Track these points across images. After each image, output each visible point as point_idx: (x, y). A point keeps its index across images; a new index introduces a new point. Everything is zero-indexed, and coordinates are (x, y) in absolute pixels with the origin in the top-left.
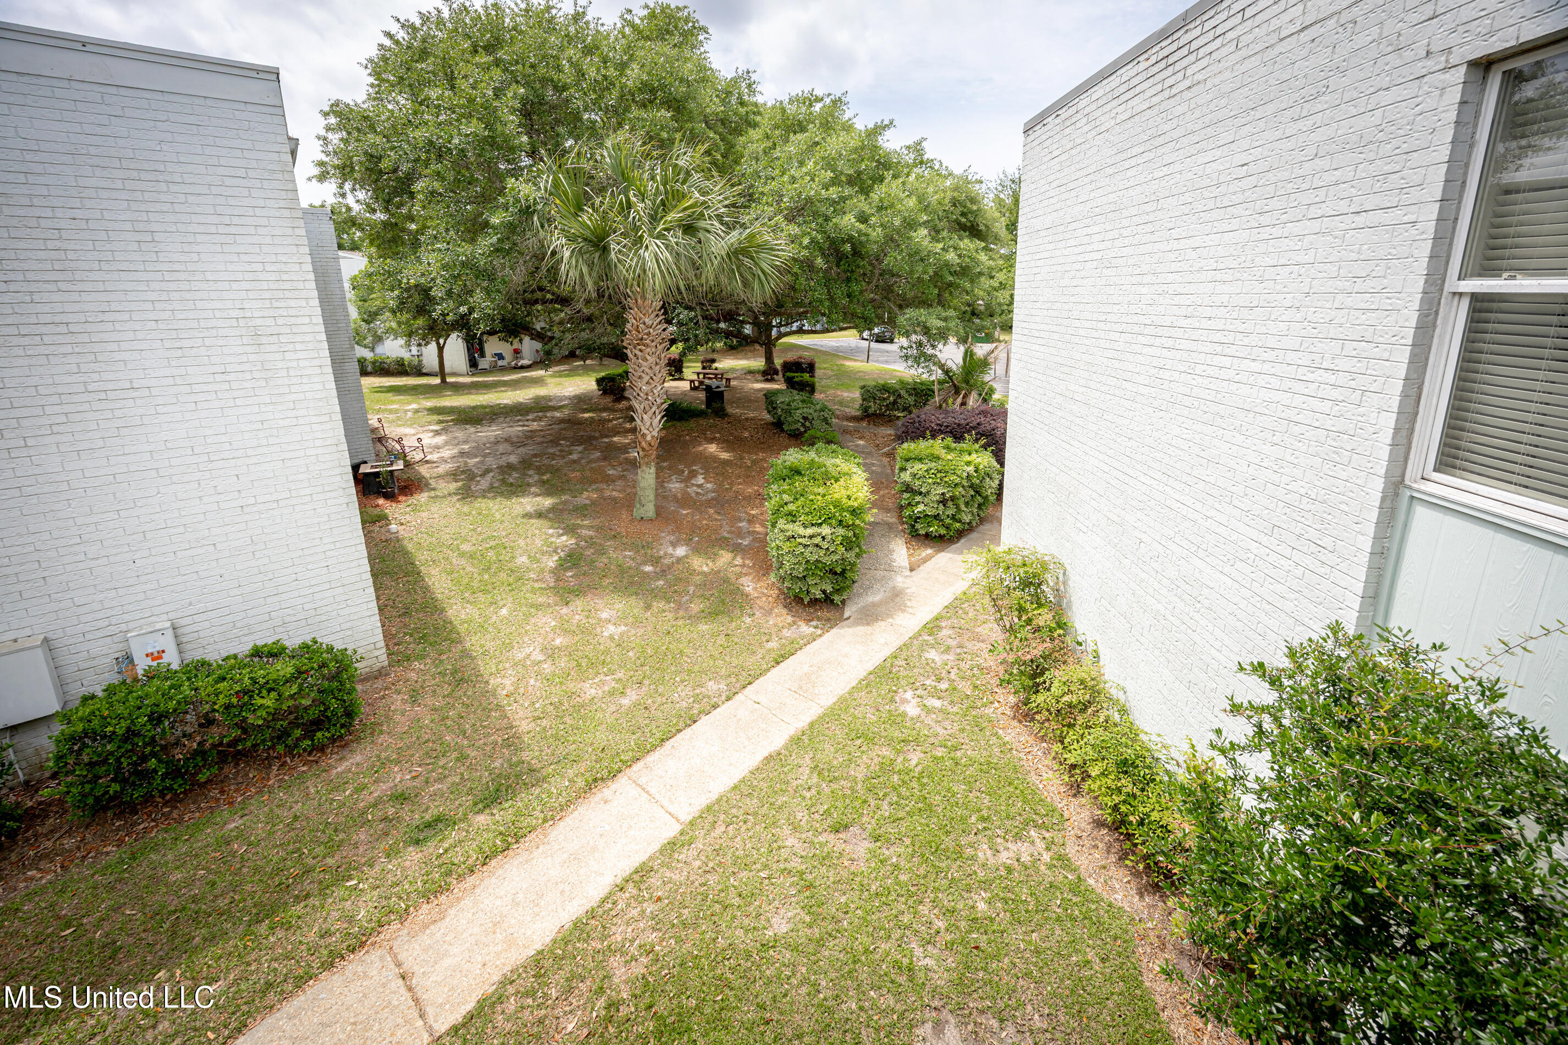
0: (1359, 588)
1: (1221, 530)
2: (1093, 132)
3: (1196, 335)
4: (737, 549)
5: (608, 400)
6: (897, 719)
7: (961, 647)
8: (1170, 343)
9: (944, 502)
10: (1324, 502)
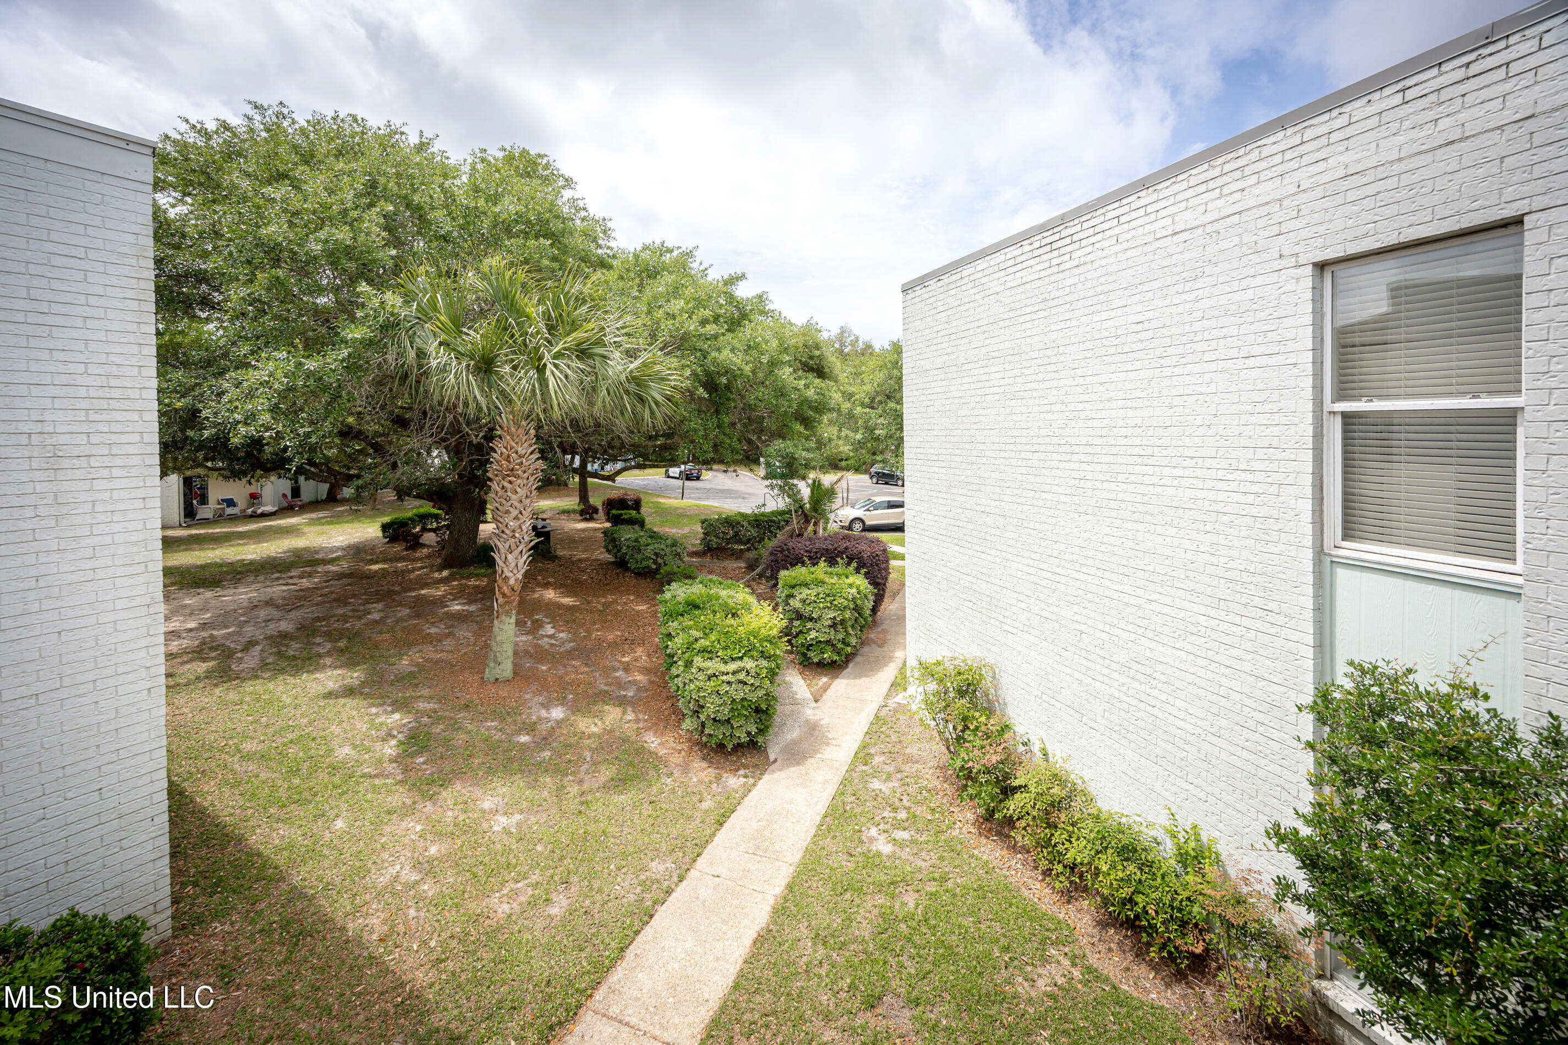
0: (1310, 639)
1: (1166, 610)
2: (983, 294)
3: (1114, 450)
4: (622, 702)
5: (398, 548)
6: (873, 861)
7: (900, 771)
8: (1088, 458)
9: (833, 626)
10: (1264, 574)
